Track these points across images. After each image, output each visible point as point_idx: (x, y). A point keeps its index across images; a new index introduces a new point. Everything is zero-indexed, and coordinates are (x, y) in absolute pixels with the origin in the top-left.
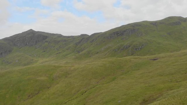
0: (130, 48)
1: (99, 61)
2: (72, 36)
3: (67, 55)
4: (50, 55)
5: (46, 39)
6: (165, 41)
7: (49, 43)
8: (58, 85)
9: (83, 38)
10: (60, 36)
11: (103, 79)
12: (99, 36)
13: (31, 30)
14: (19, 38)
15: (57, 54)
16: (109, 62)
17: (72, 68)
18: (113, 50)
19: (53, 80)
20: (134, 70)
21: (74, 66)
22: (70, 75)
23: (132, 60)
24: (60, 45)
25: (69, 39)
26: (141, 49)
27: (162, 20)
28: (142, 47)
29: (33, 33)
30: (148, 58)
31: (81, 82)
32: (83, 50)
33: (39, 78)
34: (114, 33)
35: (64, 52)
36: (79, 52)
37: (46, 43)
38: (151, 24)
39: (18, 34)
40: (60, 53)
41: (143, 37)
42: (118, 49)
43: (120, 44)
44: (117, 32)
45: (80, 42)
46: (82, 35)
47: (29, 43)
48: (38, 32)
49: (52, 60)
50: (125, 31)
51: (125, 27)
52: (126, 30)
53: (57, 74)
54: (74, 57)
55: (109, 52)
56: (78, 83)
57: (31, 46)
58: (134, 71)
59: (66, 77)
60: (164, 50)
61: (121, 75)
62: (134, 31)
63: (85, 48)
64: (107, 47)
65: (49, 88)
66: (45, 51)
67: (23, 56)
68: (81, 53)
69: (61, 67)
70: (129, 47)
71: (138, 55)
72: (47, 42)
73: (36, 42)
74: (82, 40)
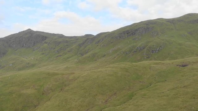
0: (145, 50)
1: (107, 68)
2: (75, 36)
3: (68, 58)
4: (49, 58)
5: (45, 40)
6: (186, 41)
7: (48, 45)
8: (49, 103)
9: (87, 39)
10: (61, 36)
11: (115, 96)
12: (105, 37)
13: (29, 29)
14: (15, 39)
15: (58, 57)
16: (121, 68)
17: (71, 77)
18: (124, 53)
19: (43, 94)
20: (159, 82)
21: (74, 73)
22: (67, 88)
23: (153, 65)
24: (61, 47)
25: (71, 39)
26: (158, 51)
27: (180, 17)
28: (159, 48)
29: (31, 33)
30: (173, 63)
31: (81, 100)
32: (87, 53)
33: (24, 91)
34: (124, 32)
35: (65, 54)
36: (82, 55)
37: (46, 45)
38: (167, 21)
39: (14, 34)
40: (60, 56)
41: (159, 36)
42: (130, 51)
43: (131, 45)
44: (128, 31)
45: (84, 43)
46: (87, 35)
47: (26, 45)
48: (37, 32)
49: (51, 64)
50: (136, 30)
51: (136, 26)
52: (139, 28)
53: (49, 85)
54: (76, 60)
55: (118, 54)
56: (76, 102)
57: (28, 47)
58: (159, 84)
59: (61, 90)
60: (188, 52)
61: (140, 90)
62: (148, 29)
63: (89, 50)
64: (116, 49)
65: (35, 106)
66: (43, 54)
67: (18, 59)
68: (84, 56)
69: (57, 74)
70: (144, 48)
71: (155, 59)
72: (47, 43)
73: (34, 43)
74: (86, 41)
